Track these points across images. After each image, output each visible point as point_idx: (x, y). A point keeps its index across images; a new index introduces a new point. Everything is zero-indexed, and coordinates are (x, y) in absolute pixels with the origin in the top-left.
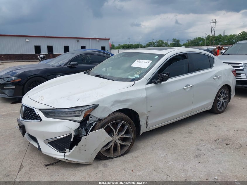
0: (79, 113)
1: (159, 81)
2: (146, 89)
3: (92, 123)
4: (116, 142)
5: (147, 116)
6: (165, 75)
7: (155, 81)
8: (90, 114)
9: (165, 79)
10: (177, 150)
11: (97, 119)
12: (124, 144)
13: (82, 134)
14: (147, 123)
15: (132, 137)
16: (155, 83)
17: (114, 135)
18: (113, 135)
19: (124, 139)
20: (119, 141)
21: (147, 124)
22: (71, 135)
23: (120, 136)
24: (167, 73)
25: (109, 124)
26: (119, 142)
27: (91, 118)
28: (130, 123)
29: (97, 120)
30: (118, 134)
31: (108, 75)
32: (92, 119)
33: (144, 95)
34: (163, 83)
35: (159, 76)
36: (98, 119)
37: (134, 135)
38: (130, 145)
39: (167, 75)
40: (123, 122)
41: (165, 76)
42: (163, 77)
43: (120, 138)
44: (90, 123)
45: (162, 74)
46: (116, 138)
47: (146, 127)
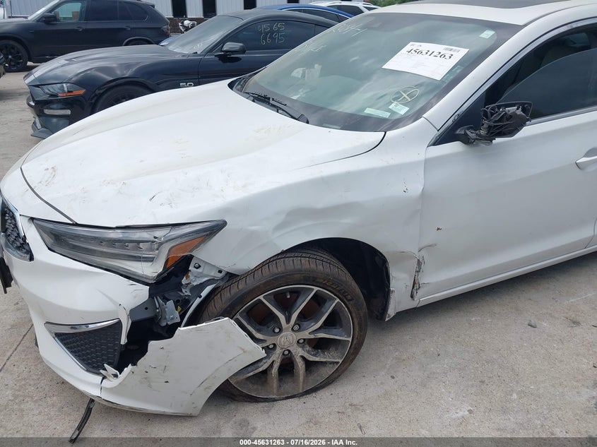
0: (152, 250)
1: (483, 132)
2: (428, 164)
3: (202, 286)
4: (289, 351)
5: (419, 263)
6: (512, 109)
7: (466, 134)
8: (192, 257)
9: (508, 127)
10: (515, 396)
11: (220, 272)
12: (317, 359)
13: (165, 318)
14: (414, 283)
15: (350, 339)
16: (466, 140)
17: (281, 330)
18: (277, 330)
19: (319, 345)
20: (300, 349)
21: (415, 285)
22: (119, 324)
23: (306, 334)
24: (520, 104)
25: (261, 297)
26: (298, 352)
27: (197, 268)
28: (342, 294)
29: (220, 275)
30: (296, 327)
31: (295, 98)
32: (201, 273)
33: (416, 187)
34: (498, 140)
35: (486, 114)
36: (223, 273)
37: (357, 333)
38: (341, 361)
39: (519, 112)
40: (316, 289)
41: (511, 116)
42: (500, 120)
43: (304, 340)
44: (195, 284)
45: (499, 107)
46: (289, 338)
47: (412, 297)
